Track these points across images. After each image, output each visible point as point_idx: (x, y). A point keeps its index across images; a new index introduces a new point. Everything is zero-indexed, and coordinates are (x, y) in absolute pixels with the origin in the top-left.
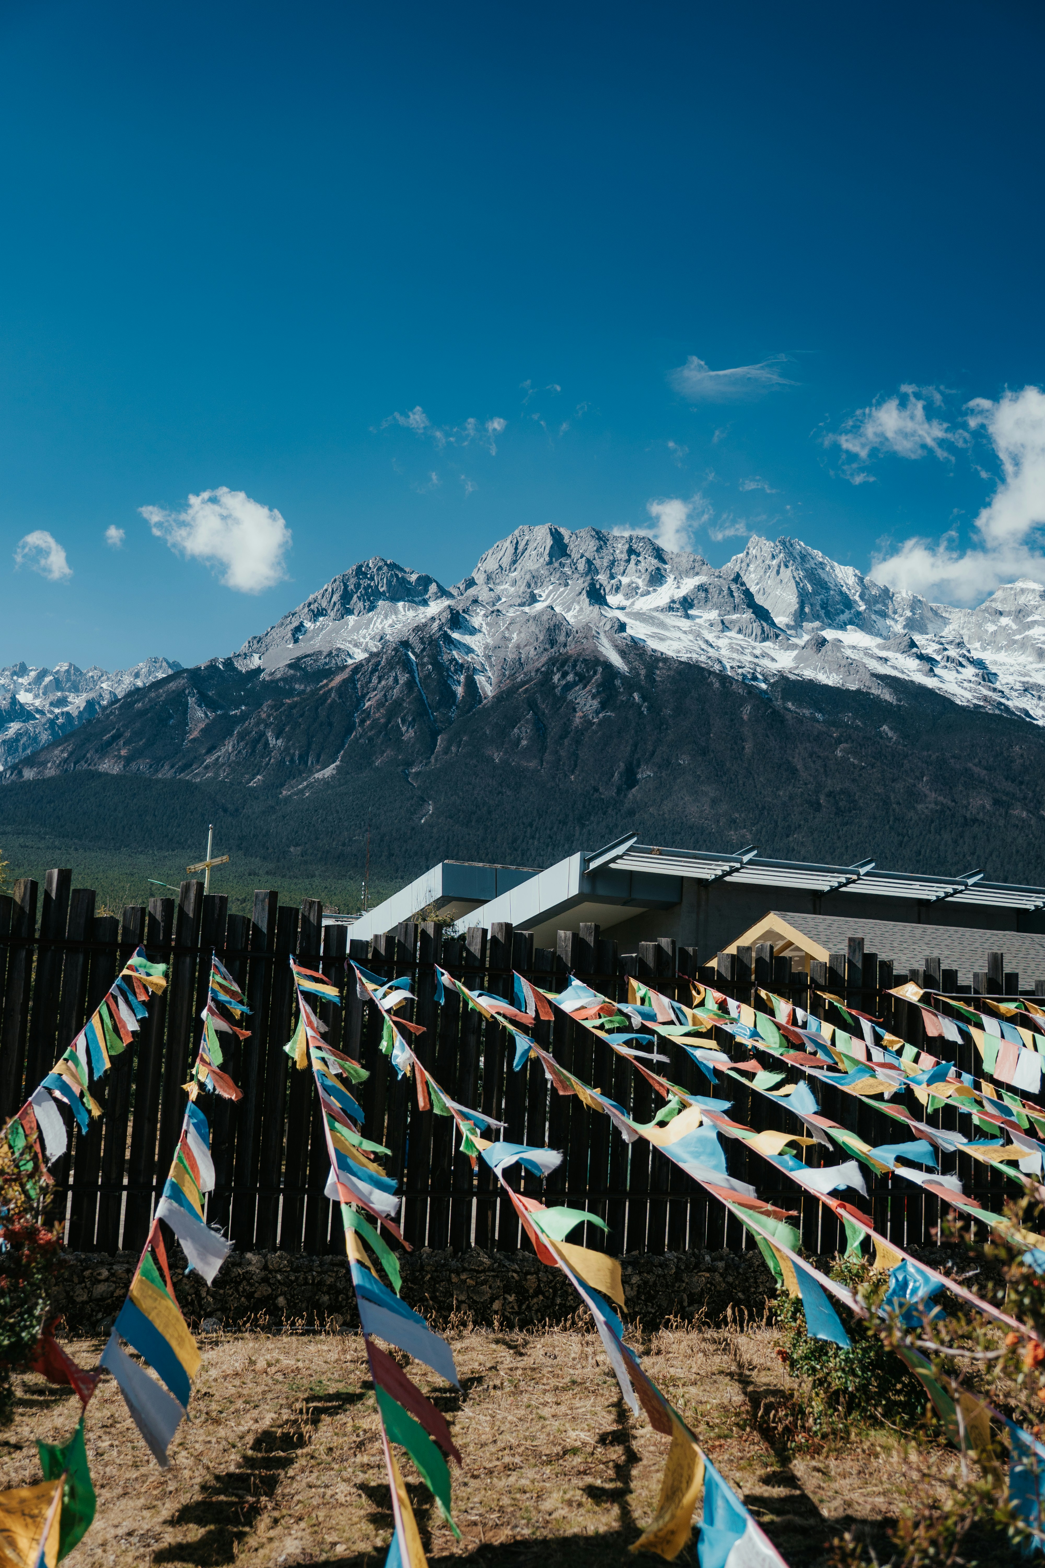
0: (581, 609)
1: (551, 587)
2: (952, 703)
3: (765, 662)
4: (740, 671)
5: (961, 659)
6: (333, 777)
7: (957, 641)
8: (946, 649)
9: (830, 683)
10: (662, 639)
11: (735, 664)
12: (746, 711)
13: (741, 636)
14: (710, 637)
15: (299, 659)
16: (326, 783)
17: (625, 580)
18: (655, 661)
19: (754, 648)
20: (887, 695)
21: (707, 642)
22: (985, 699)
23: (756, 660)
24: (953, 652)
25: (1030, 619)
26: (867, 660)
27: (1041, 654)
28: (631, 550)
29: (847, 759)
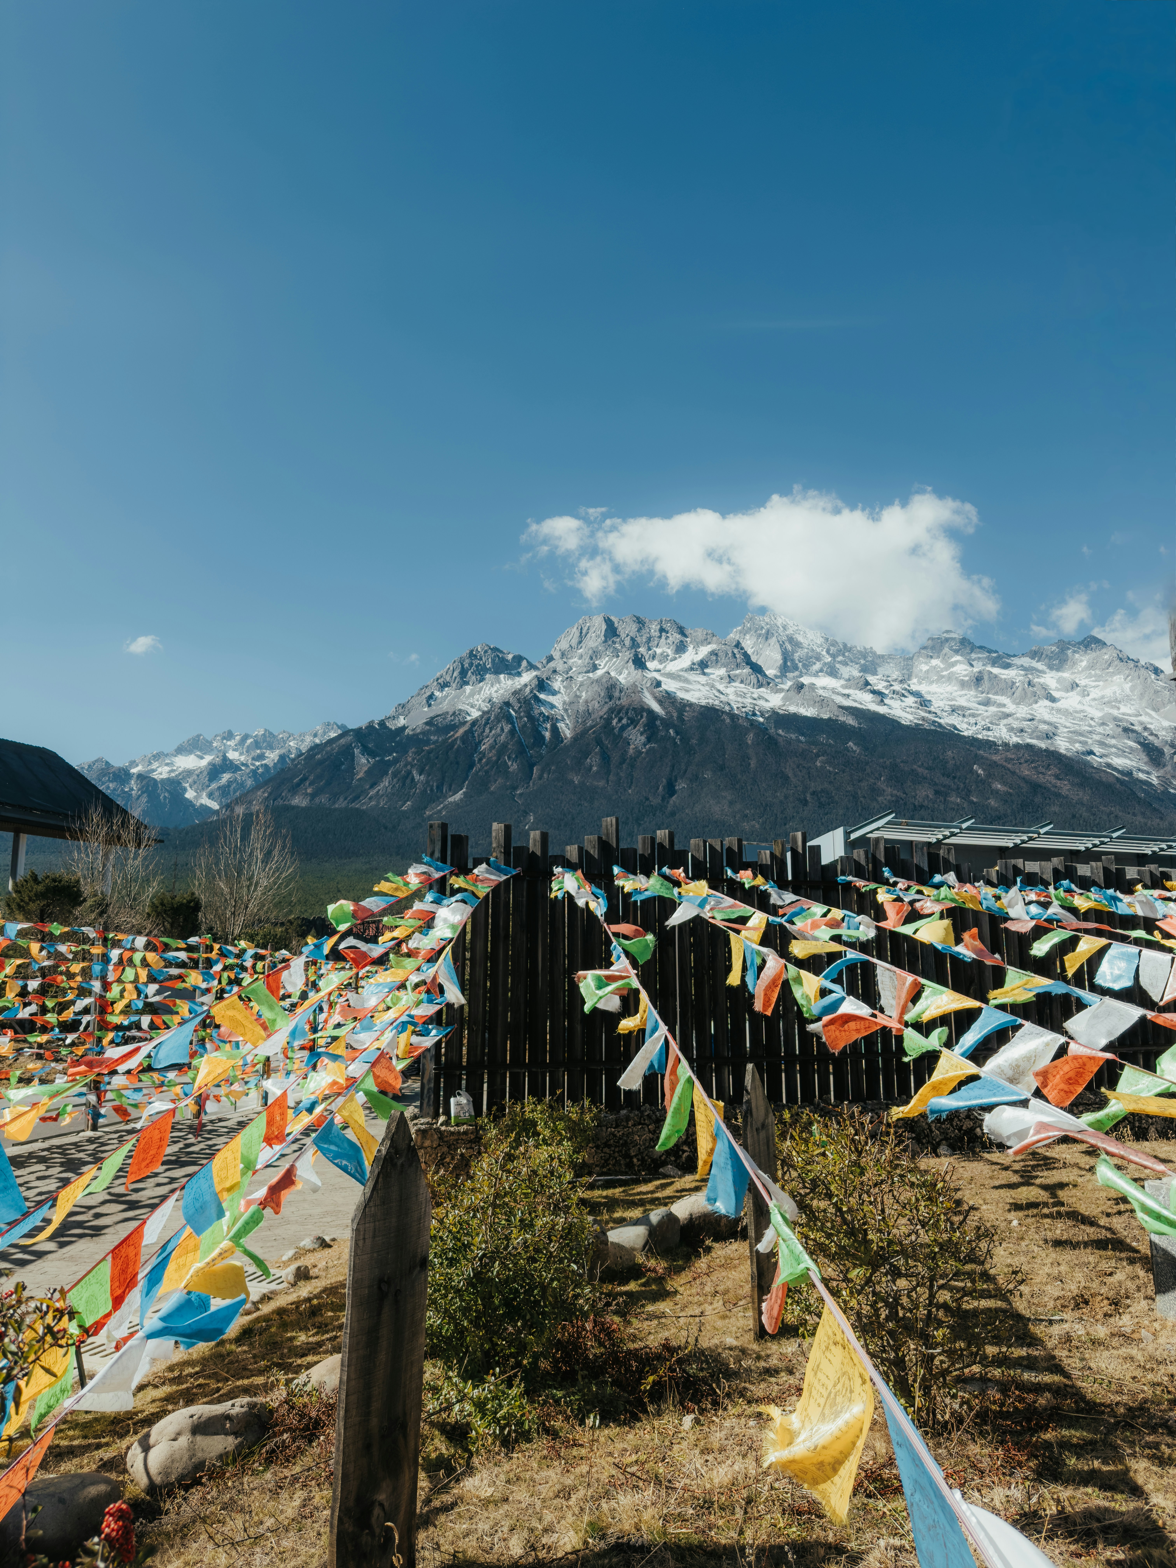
0: (629, 673)
1: (607, 659)
2: (899, 723)
3: (761, 703)
4: (743, 710)
5: (903, 692)
6: (461, 800)
7: (900, 679)
8: (891, 685)
9: (809, 715)
10: (687, 691)
11: (740, 705)
12: (750, 738)
13: (742, 685)
14: (721, 687)
15: (432, 718)
16: (457, 804)
17: (659, 651)
18: (683, 706)
19: (752, 693)
20: (851, 721)
21: (719, 691)
22: (923, 719)
23: (754, 702)
24: (897, 687)
25: (953, 659)
26: (834, 697)
27: (963, 684)
28: (662, 629)
29: (824, 768)
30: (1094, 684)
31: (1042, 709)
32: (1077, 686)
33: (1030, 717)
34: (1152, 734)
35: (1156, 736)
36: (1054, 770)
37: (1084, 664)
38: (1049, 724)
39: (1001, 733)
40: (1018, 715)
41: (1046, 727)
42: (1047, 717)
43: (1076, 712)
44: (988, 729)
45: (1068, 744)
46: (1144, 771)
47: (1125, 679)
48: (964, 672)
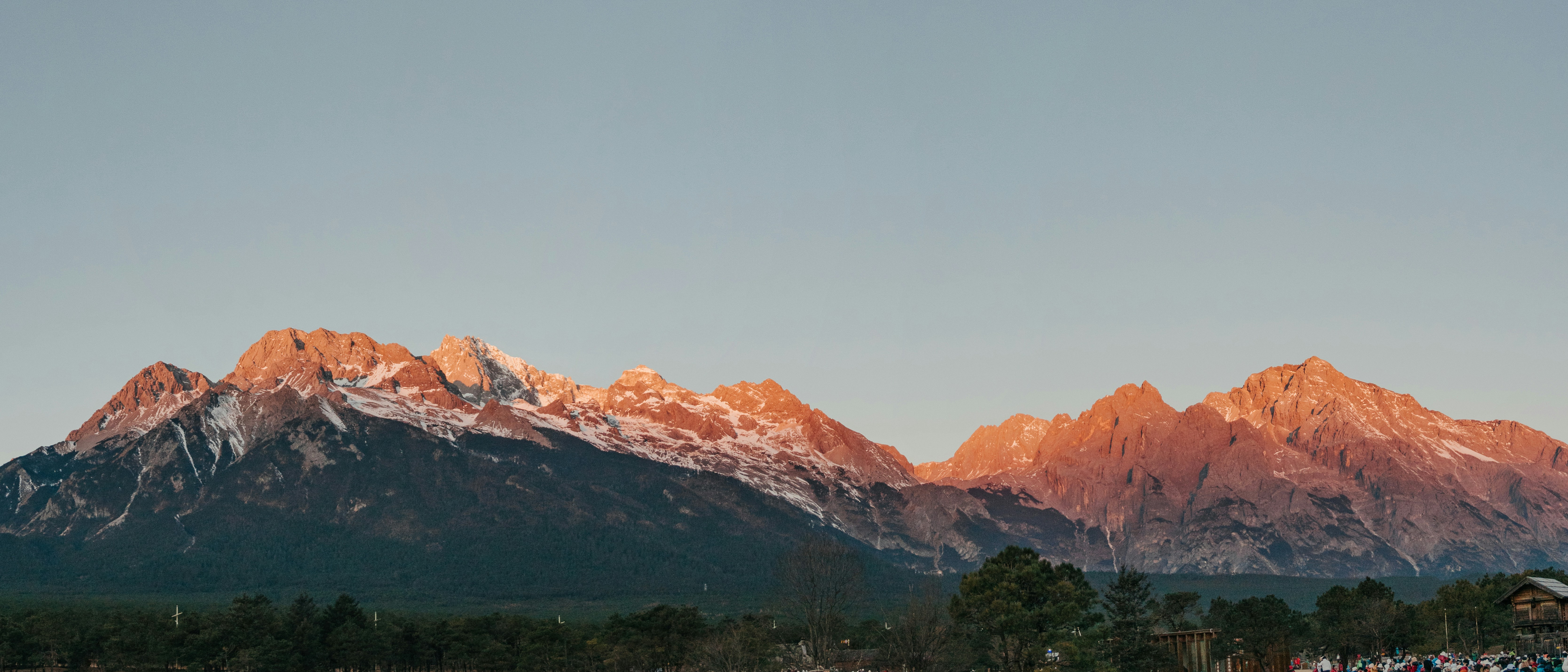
0: (312, 388)
1: (290, 374)
2: (593, 448)
3: (453, 422)
4: (434, 429)
5: (598, 419)
6: (122, 524)
7: (595, 406)
9: (503, 436)
10: (375, 406)
11: (430, 424)
12: (439, 457)
13: (435, 405)
14: (412, 405)
15: (103, 442)
16: (116, 528)
17: (348, 367)
18: (367, 422)
19: (445, 412)
20: (545, 443)
21: (408, 408)
22: (614, 446)
23: (446, 421)
24: (592, 414)
25: (646, 393)
26: (532, 420)
27: (654, 417)
28: (353, 344)
29: (514, 487)
30: (770, 425)
31: (725, 444)
32: (756, 425)
33: (715, 451)
34: (819, 473)
35: (822, 474)
37: (763, 405)
38: (732, 458)
39: (688, 463)
40: (704, 449)
41: (729, 461)
42: (729, 452)
43: (755, 449)
44: (677, 458)
45: (747, 478)
46: (811, 507)
47: (797, 422)
48: (656, 405)
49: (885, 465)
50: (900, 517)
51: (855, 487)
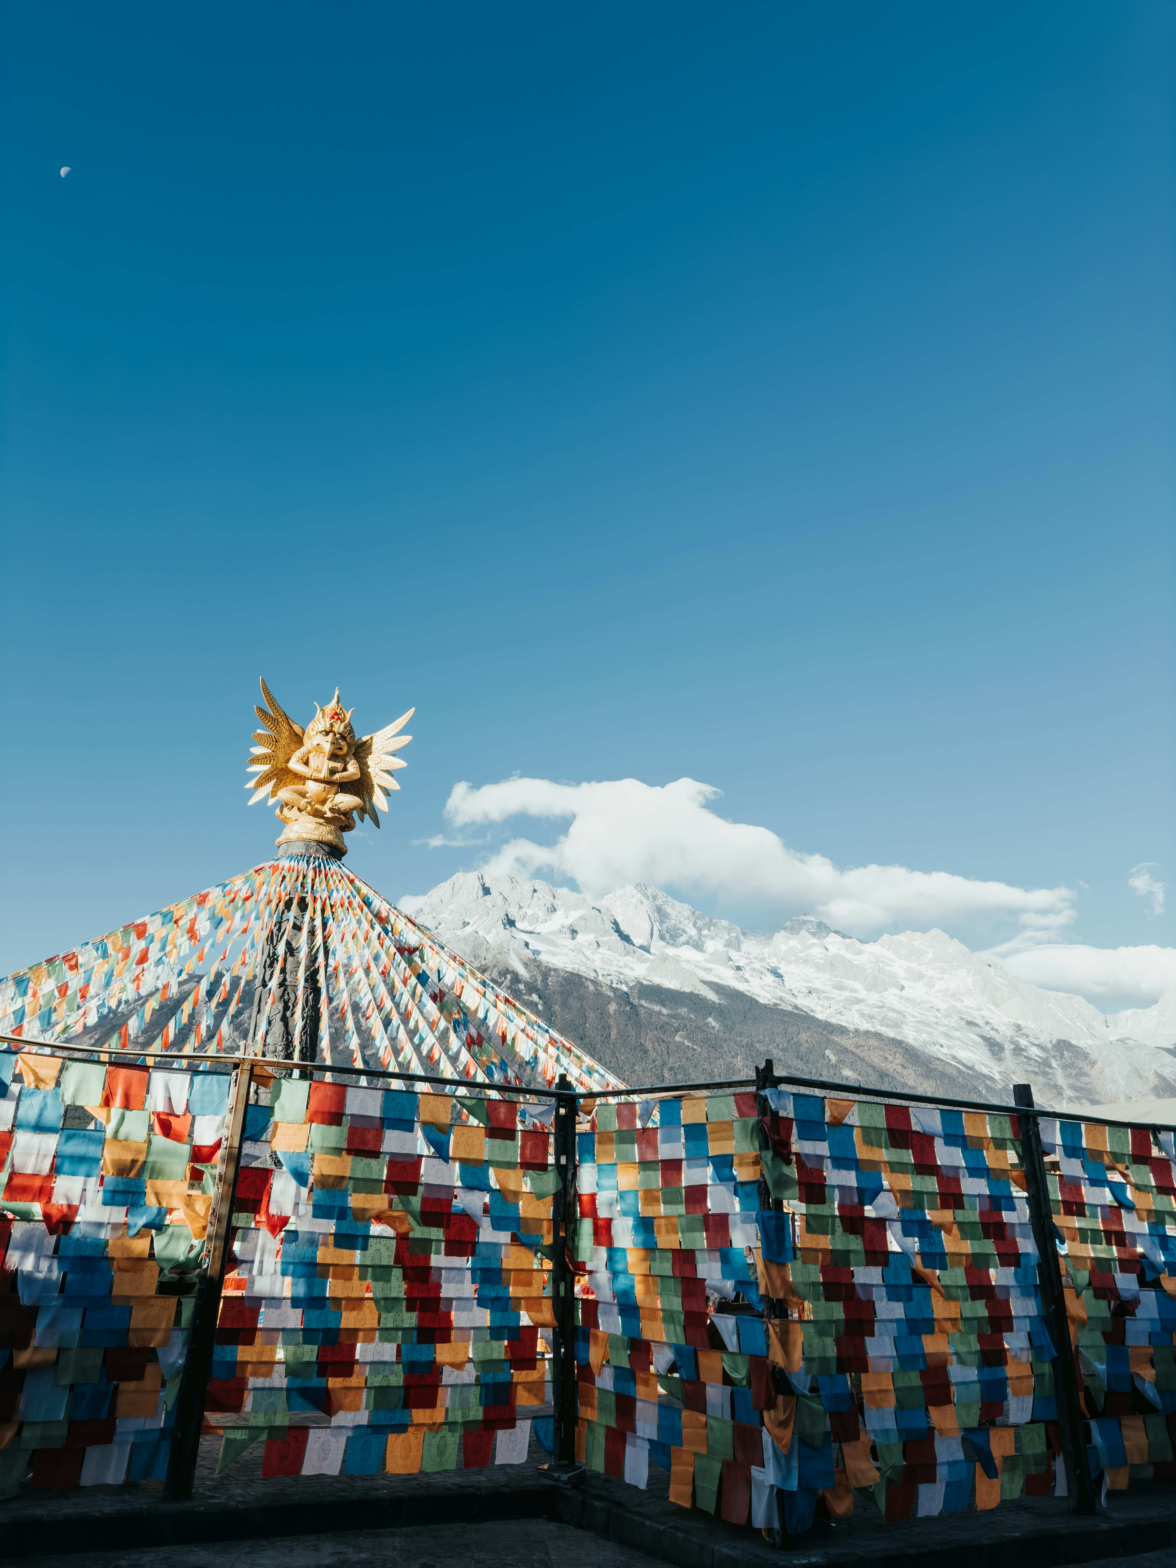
0: (498, 933)
1: (477, 917)
2: (757, 1002)
3: (626, 971)
4: (609, 978)
5: (763, 970)
7: (760, 957)
8: (752, 963)
9: (672, 987)
10: (554, 954)
11: (605, 973)
12: (612, 1007)
13: (610, 953)
14: (588, 953)
17: (530, 912)
18: (546, 972)
19: (619, 961)
20: (712, 996)
21: (585, 956)
22: (781, 999)
23: (620, 970)
24: (757, 965)
25: (810, 942)
26: (697, 971)
27: (818, 968)
28: (535, 891)
29: (683, 1043)
30: (939, 976)
31: (891, 997)
32: (924, 976)
33: (881, 1004)
34: (993, 1029)
35: (997, 1031)
36: (899, 1059)
37: (930, 955)
38: (899, 1012)
39: (852, 1019)
40: (870, 1002)
41: (896, 1015)
42: (896, 1005)
43: (923, 1002)
44: (841, 1014)
45: (915, 1034)
46: (986, 1066)
47: (968, 973)
48: (821, 956)
49: (1067, 1020)
50: (1088, 1080)
51: (1035, 1045)
